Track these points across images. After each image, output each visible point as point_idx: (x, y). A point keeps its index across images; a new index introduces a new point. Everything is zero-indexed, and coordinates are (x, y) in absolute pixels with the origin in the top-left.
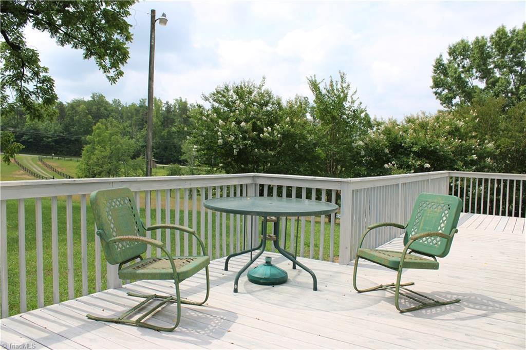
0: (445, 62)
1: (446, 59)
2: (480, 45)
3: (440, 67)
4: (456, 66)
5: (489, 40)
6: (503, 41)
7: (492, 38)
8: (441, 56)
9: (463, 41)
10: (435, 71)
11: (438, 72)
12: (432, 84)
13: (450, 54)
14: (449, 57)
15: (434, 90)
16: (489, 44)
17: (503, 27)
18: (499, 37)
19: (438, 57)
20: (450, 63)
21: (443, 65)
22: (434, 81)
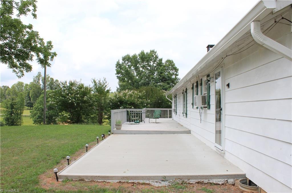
0: (121, 63)
1: (121, 62)
2: (135, 57)
3: (118, 65)
4: (125, 65)
5: (138, 55)
6: (144, 57)
7: (139, 55)
8: (119, 60)
9: (128, 55)
10: (116, 67)
11: (118, 67)
12: (116, 72)
13: (123, 60)
14: (122, 61)
15: (117, 75)
16: (138, 57)
17: (143, 51)
18: (142, 55)
19: (118, 61)
20: (123, 63)
21: (120, 64)
22: (117, 72)
